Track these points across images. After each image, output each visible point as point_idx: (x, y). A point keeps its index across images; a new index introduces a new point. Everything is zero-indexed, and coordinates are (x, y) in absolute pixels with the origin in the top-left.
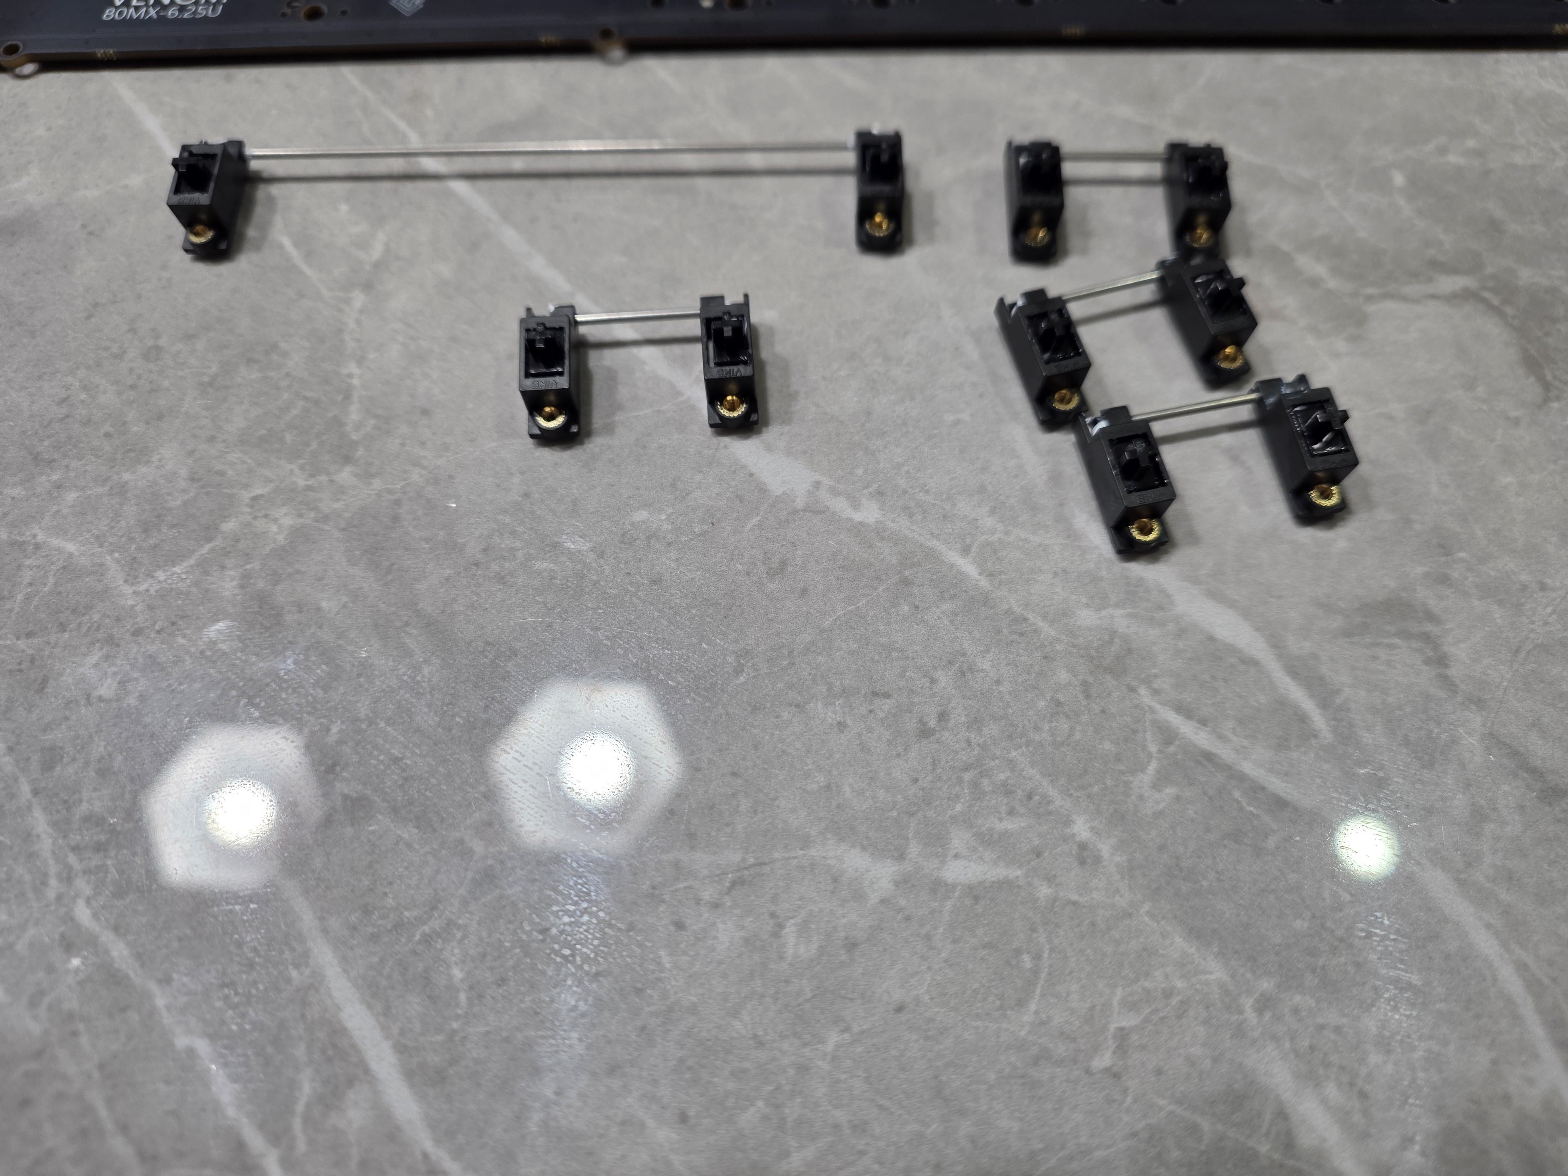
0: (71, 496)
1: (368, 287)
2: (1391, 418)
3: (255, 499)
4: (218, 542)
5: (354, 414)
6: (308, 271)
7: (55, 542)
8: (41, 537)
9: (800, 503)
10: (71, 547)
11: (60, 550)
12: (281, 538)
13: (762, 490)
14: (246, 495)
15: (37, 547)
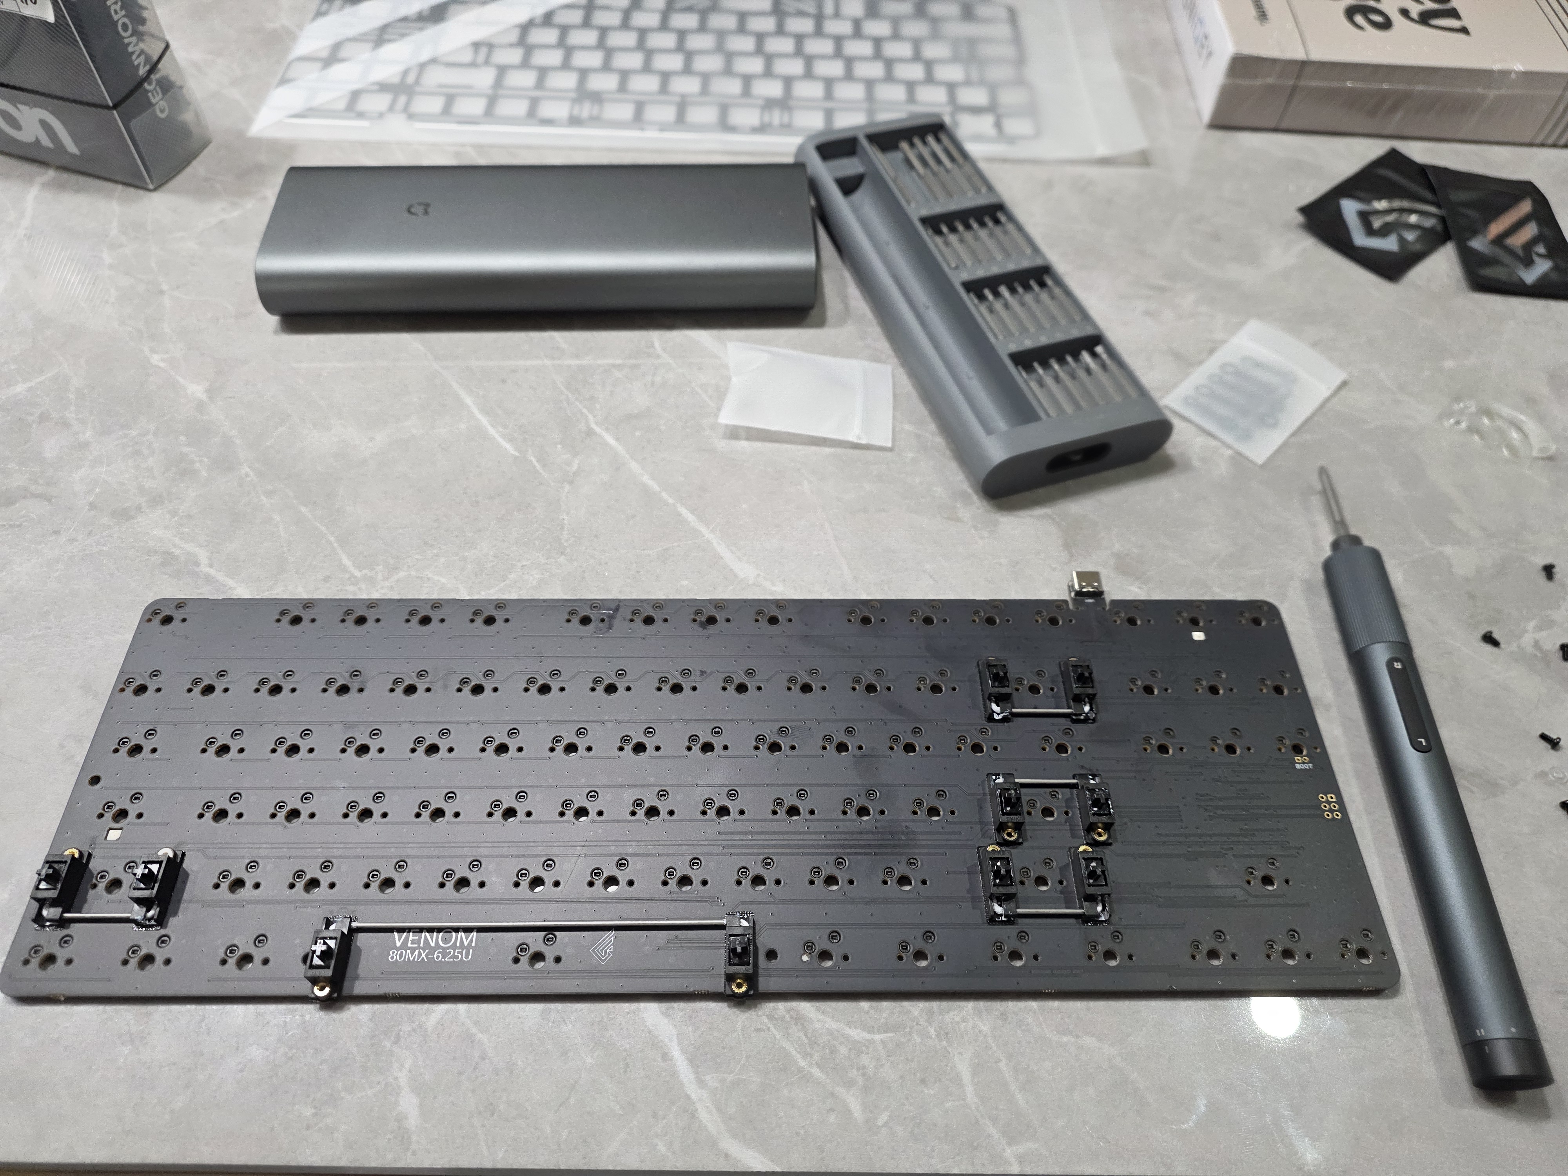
0: (442, 560)
1: (571, 483)
2: (1000, 564)
3: (523, 566)
4: (508, 582)
5: (565, 535)
6: (544, 473)
7: (436, 578)
8: (430, 575)
9: (750, 582)
10: (443, 580)
11: (439, 581)
12: (535, 583)
13: (736, 576)
14: (519, 565)
15: (429, 579)
